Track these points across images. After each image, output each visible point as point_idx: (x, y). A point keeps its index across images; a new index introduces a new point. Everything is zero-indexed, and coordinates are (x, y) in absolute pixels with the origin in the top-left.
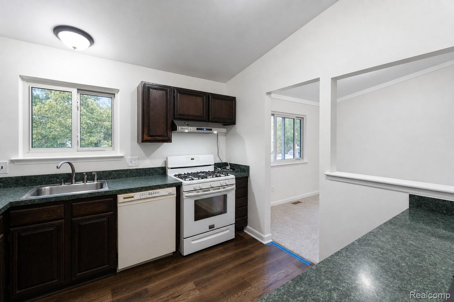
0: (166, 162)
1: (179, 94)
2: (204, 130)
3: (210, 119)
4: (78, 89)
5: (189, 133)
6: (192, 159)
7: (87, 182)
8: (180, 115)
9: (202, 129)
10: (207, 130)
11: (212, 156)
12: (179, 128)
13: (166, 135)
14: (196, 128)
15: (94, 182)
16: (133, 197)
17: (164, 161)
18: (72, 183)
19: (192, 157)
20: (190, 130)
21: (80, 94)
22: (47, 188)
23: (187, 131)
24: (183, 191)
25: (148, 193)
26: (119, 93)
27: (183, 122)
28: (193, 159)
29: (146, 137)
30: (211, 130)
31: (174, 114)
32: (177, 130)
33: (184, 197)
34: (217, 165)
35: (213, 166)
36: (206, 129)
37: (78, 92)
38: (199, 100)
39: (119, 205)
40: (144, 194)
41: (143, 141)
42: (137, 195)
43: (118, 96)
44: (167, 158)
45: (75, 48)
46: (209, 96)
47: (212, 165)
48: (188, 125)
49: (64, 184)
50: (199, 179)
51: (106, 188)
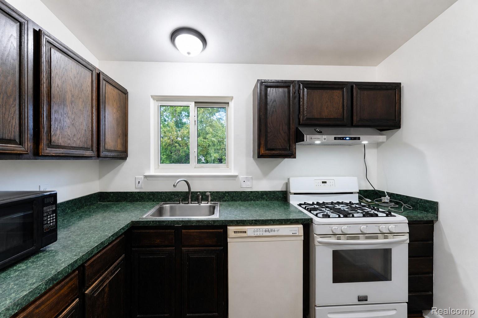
0: (287, 185)
1: (305, 90)
2: (345, 139)
3: (355, 123)
4: (195, 103)
5: (322, 145)
6: (323, 182)
7: (202, 203)
8: (307, 119)
9: (343, 139)
10: (351, 139)
11: (355, 179)
12: (307, 138)
13: (288, 148)
14: (334, 136)
15: (208, 203)
16: (245, 232)
17: (285, 183)
18: (188, 203)
19: (324, 179)
20: (323, 140)
21: (197, 107)
22: (168, 206)
23: (318, 142)
24: (315, 234)
25: (264, 230)
26: (233, 101)
27: (312, 129)
28: (325, 182)
29: (262, 152)
30: (359, 139)
31: (299, 119)
32: (303, 140)
33: (316, 243)
34: (363, 194)
35: (357, 195)
36: (349, 137)
37: (195, 106)
38: (337, 94)
39: (229, 240)
40: (258, 230)
41: (260, 156)
42: (251, 230)
43: (232, 104)
44: (289, 179)
45: (189, 53)
46: (352, 87)
47: (355, 193)
48: (320, 133)
49: (182, 203)
50: (339, 217)
51: (216, 216)
